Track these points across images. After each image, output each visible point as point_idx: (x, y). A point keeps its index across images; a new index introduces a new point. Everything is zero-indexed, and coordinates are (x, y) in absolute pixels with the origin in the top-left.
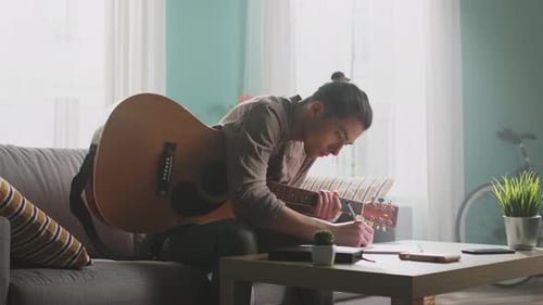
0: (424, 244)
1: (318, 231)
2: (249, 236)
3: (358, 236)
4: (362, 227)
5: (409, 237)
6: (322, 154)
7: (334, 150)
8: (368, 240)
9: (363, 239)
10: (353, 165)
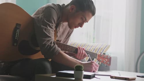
0: (121, 72)
1: (77, 65)
2: (48, 65)
3: (92, 68)
4: (94, 64)
5: (116, 69)
6: (76, 27)
7: (81, 25)
8: (96, 69)
9: (94, 69)
10: (94, 38)
